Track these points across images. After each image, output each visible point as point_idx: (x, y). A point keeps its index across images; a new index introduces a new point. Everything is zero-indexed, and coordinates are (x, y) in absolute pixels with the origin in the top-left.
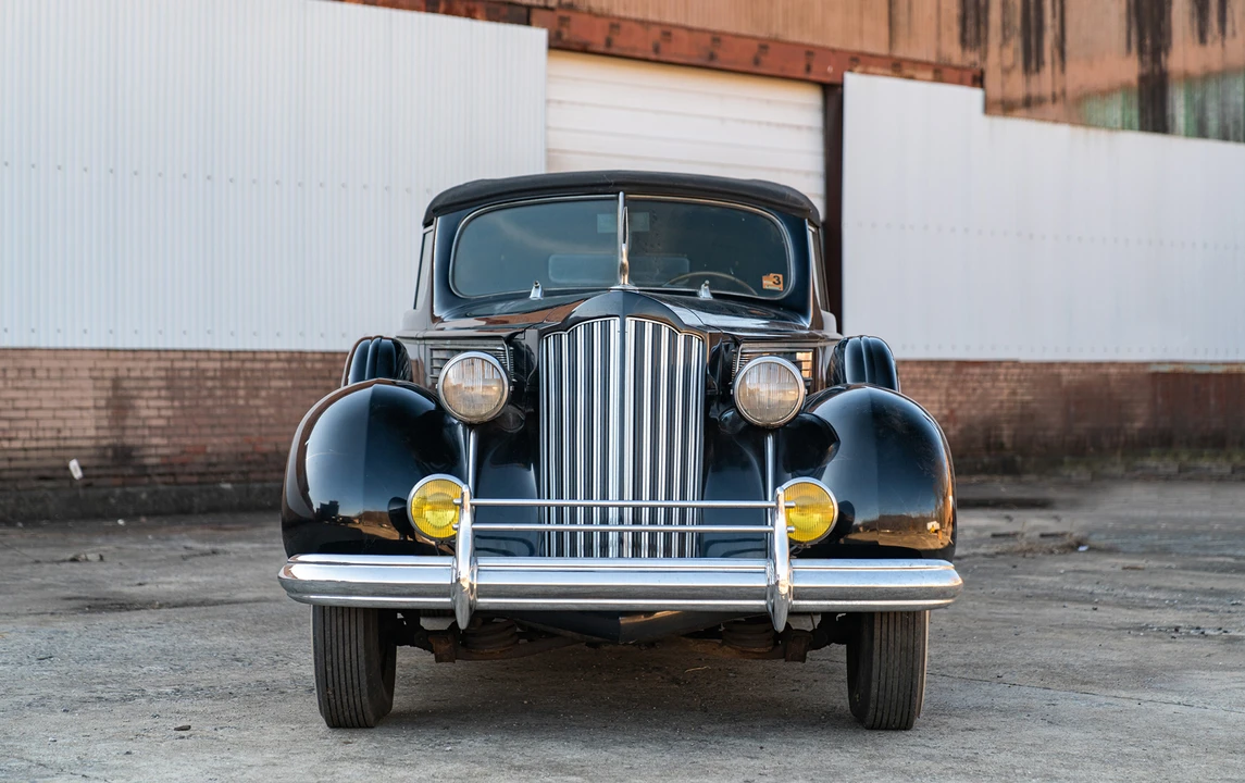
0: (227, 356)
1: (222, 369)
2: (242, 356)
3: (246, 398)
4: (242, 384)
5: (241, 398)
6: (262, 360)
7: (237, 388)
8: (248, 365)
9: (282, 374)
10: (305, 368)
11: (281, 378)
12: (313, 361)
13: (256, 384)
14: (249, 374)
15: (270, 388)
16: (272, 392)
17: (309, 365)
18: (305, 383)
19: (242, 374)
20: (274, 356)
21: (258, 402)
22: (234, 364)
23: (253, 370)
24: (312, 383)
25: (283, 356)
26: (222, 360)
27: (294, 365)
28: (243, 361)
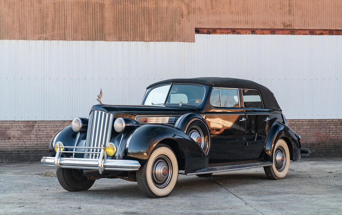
0: (291, 121)
1: (290, 124)
2: (295, 121)
3: (297, 131)
4: (296, 127)
5: (296, 131)
6: (301, 122)
7: (294, 128)
8: (297, 123)
9: (307, 125)
10: (313, 123)
11: (306, 126)
12: (315, 122)
13: (300, 127)
14: (297, 125)
15: (303, 128)
16: (304, 129)
17: (315, 123)
18: (314, 127)
19: (296, 125)
20: (304, 121)
21: (300, 132)
22: (293, 123)
23: (299, 124)
24: (316, 127)
25: (307, 121)
26: (290, 122)
27: (310, 123)
28: (296, 122)
